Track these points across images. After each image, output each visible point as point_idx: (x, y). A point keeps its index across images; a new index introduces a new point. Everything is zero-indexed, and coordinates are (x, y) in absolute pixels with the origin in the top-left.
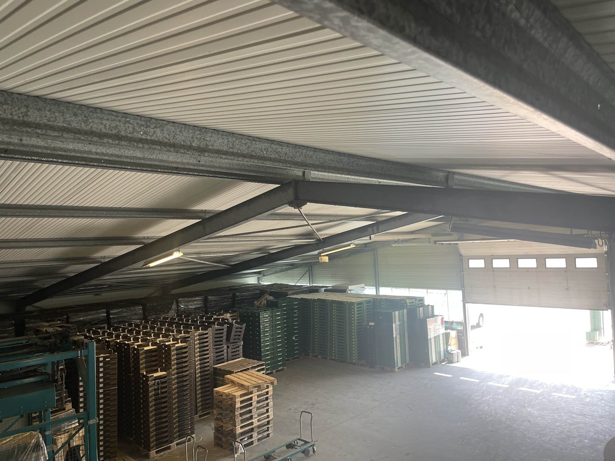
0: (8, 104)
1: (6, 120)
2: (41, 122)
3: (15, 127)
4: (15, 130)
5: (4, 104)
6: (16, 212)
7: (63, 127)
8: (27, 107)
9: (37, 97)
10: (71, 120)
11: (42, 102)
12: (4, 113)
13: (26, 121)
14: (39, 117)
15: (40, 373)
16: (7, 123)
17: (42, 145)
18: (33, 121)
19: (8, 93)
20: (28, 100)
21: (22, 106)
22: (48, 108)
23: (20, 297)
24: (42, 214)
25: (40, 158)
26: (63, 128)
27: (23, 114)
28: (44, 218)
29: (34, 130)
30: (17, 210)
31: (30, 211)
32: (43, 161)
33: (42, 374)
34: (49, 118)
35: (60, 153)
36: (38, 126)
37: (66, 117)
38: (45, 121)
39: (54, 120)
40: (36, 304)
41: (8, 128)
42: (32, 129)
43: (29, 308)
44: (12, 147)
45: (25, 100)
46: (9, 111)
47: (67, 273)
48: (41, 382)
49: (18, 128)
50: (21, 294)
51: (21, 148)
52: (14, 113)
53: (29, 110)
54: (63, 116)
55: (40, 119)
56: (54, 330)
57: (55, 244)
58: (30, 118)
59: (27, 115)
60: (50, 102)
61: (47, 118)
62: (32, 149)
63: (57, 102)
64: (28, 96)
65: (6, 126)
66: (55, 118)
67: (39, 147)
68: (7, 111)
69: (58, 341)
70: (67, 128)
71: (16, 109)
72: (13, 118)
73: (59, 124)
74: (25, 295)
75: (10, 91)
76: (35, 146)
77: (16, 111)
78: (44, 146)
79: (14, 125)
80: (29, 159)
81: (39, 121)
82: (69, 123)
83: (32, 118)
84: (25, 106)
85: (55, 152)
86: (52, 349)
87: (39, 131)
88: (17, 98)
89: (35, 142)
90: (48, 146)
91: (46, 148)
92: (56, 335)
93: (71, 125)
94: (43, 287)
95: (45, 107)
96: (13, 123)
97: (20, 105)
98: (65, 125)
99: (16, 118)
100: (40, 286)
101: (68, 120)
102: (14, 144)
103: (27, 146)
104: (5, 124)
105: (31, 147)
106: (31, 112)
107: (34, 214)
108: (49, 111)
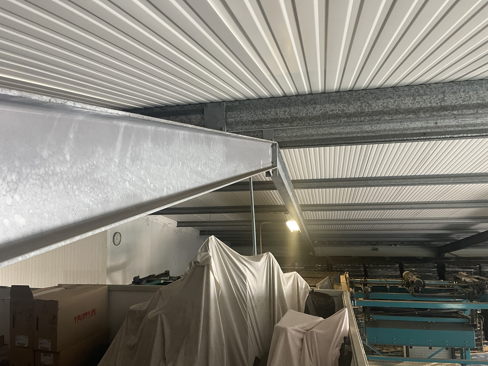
0: (427, 94)
1: (426, 109)
2: (457, 103)
3: (434, 113)
4: (434, 115)
5: (424, 95)
6: (434, 181)
7: (477, 103)
8: (444, 93)
9: (452, 82)
10: (484, 96)
11: (457, 86)
12: (424, 103)
13: (444, 106)
14: (454, 99)
15: (462, 316)
16: (428, 111)
17: (454, 124)
18: (449, 104)
19: (427, 85)
20: (444, 87)
21: (438, 94)
22: (462, 90)
23: (440, 245)
24: (455, 182)
25: (452, 136)
26: (478, 105)
27: (440, 101)
28: (456, 184)
29: (451, 112)
30: (435, 179)
31: (445, 179)
32: (455, 137)
33: (463, 317)
34: (464, 98)
35: (470, 128)
36: (454, 108)
37: (480, 93)
38: (460, 102)
39: (469, 99)
40: (453, 252)
41: (428, 115)
42: (449, 111)
43: (447, 255)
44: (429, 131)
45: (442, 87)
46: (428, 100)
47: (478, 229)
48: (463, 323)
49: (437, 113)
50: (440, 243)
51: (437, 130)
52: (432, 101)
53: (445, 95)
54: (477, 93)
55: (456, 101)
56: (471, 280)
57: (467, 205)
58: (447, 102)
59: (444, 101)
60: (464, 84)
61: (462, 99)
62: (445, 129)
63: (470, 82)
64: (444, 83)
65: (427, 114)
66: (470, 97)
67: (452, 126)
68: (426, 101)
69: (476, 292)
70: (482, 104)
71: (434, 97)
72: (432, 106)
73: (473, 102)
74: (444, 244)
75: (428, 83)
76: (448, 126)
77: (434, 99)
78: (456, 125)
79: (433, 111)
80: (443, 138)
81: (454, 103)
82: (483, 99)
83: (449, 102)
84: (442, 92)
85: (465, 129)
86: (470, 298)
87: (456, 112)
88: (434, 87)
89: (448, 123)
90: (459, 124)
91: (457, 126)
92: (473, 285)
93: (485, 100)
94: (458, 239)
95: (459, 89)
96: (432, 110)
97: (437, 93)
98: (479, 102)
99: (434, 105)
100: (455, 238)
101: (481, 96)
102: (430, 128)
103: (442, 127)
104: (426, 112)
105: (445, 128)
106: (447, 97)
107: (449, 182)
108: (464, 92)
